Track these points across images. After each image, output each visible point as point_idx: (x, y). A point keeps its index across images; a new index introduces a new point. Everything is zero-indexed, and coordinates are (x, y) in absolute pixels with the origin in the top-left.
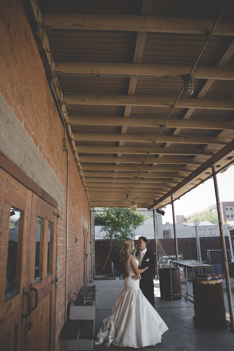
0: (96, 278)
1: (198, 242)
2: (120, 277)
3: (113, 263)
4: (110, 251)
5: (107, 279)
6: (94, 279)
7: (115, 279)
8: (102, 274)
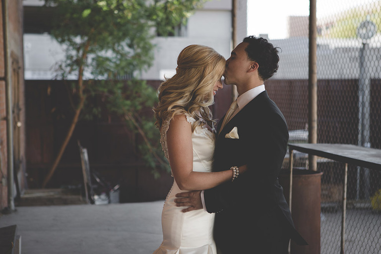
0: (27, 199)
1: (365, 97)
2: (108, 195)
3: (85, 151)
4: (78, 112)
5: (65, 203)
6: (20, 202)
7: (93, 202)
8: (50, 186)
